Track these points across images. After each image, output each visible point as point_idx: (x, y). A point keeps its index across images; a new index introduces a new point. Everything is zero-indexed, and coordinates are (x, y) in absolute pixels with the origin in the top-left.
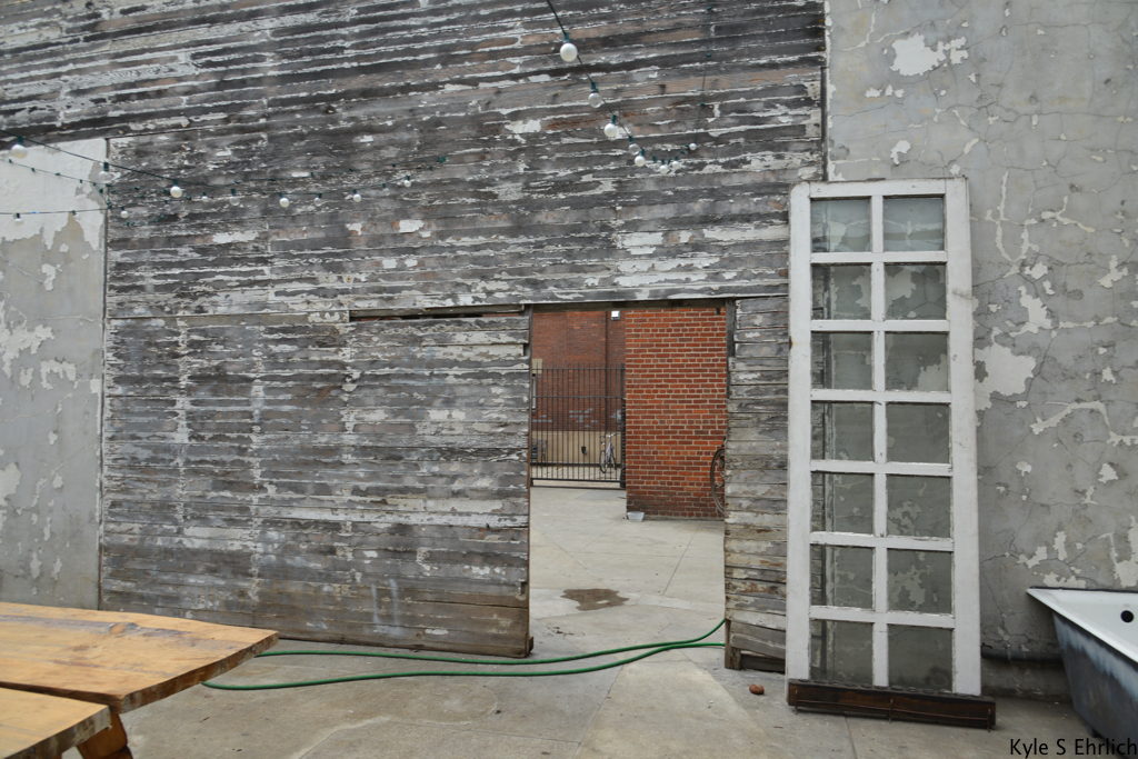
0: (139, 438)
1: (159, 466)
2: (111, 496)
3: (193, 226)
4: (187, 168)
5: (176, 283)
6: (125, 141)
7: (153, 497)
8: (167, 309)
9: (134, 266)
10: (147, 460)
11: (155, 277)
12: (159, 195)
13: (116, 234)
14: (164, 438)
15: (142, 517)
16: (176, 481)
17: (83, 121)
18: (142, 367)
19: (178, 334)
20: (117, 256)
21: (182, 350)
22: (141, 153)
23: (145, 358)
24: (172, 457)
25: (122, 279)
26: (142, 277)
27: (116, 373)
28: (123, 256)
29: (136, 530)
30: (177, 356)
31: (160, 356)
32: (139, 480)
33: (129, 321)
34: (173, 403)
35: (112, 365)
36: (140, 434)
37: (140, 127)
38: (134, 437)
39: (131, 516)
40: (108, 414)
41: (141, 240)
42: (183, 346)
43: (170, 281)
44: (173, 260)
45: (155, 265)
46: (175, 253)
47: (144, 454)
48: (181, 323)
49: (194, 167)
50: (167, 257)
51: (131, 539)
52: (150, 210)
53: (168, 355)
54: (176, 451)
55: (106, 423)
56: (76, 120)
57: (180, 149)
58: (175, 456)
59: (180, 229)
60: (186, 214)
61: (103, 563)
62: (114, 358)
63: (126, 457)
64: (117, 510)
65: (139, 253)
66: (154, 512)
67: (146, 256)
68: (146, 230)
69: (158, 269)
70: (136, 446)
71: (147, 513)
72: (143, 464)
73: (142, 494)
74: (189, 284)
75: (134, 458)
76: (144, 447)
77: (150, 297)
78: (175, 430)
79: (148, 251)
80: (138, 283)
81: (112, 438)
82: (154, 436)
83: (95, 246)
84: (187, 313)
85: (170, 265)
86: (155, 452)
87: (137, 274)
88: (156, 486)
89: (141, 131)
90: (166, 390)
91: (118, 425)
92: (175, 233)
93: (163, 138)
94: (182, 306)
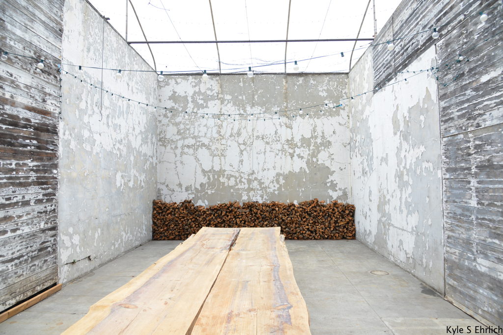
0: (456, 202)
1: (465, 219)
2: (447, 232)
3: (471, 76)
4: (466, 43)
5: (466, 112)
6: (441, 42)
7: (463, 236)
8: (464, 128)
9: (449, 107)
10: (460, 215)
11: (457, 111)
12: (456, 64)
13: (442, 92)
14: (466, 203)
15: (459, 247)
16: (473, 229)
17: (427, 40)
18: (456, 162)
19: (469, 142)
20: (443, 104)
21: (472, 151)
22: (447, 45)
23: (457, 157)
24: (470, 214)
25: (445, 116)
26: (452, 112)
27: (446, 166)
28: (445, 103)
29: (457, 254)
30: (470, 155)
31: (463, 156)
32: (457, 226)
33: (449, 138)
34: (469, 182)
35: (445, 162)
36: (457, 200)
37: (446, 31)
38: (454, 202)
39: (455, 245)
40: (444, 189)
41: (451, 92)
42: (472, 148)
43: (464, 111)
44: (464, 99)
45: (458, 104)
46: (465, 95)
47: (459, 211)
48: (470, 135)
49: (468, 41)
50: (462, 98)
51: (455, 258)
52: (453, 74)
53: (466, 154)
54: (472, 211)
55: (444, 193)
56: (424, 41)
57: (462, 34)
58: (472, 214)
59: (466, 80)
60: (467, 70)
61: (446, 268)
62: (445, 159)
63: (452, 212)
64: (450, 240)
65: (450, 100)
66: (464, 245)
67: (454, 101)
68: (452, 86)
69: (458, 106)
70: (456, 206)
71: (461, 245)
72: (459, 217)
73: (459, 233)
74: (472, 111)
75: (455, 213)
76: (459, 207)
77: (456, 123)
78: (470, 199)
79: (454, 97)
80: (451, 116)
81: (446, 202)
82: (462, 201)
83: (435, 101)
84: (473, 129)
85: (463, 102)
86: (463, 211)
87: (451, 111)
88: (464, 230)
89: (447, 33)
90: (465, 175)
91: (448, 194)
92: (464, 83)
93: (455, 32)
94: (470, 125)
